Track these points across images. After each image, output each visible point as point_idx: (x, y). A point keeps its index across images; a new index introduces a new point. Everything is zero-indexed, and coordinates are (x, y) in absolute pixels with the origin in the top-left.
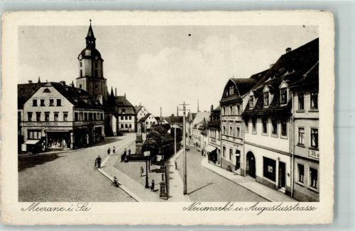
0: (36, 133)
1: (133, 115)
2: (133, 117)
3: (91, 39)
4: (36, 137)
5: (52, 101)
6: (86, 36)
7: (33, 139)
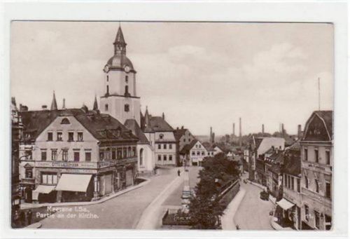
0: (50, 177)
1: (174, 142)
2: (174, 146)
3: (120, 43)
4: (50, 182)
5: (71, 135)
6: (114, 41)
7: (47, 185)
